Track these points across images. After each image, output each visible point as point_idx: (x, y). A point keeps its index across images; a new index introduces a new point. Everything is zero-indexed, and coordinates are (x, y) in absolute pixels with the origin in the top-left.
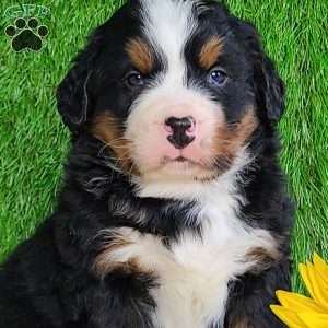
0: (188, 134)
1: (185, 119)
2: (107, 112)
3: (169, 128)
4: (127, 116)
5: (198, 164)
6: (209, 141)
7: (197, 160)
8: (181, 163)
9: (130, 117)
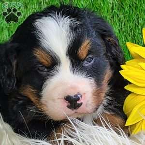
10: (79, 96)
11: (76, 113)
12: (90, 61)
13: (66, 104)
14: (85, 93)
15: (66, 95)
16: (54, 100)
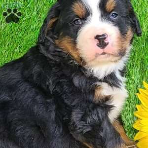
0: (105, 41)
1: (103, 35)
3: (97, 40)
4: (77, 37)
5: (112, 54)
7: (111, 53)
8: (104, 55)
9: (78, 37)
15: (96, 35)
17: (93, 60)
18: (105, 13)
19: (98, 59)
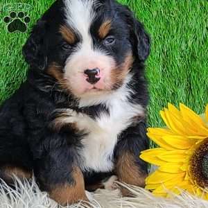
0: (96, 76)
1: (94, 70)
2: (54, 63)
6: (108, 78)
10: (98, 70)
11: (94, 88)
12: (111, 42)
13: (86, 77)
14: (103, 69)
15: (86, 69)
16: (74, 75)
17: (83, 94)
18: (97, 40)
19: (88, 93)
